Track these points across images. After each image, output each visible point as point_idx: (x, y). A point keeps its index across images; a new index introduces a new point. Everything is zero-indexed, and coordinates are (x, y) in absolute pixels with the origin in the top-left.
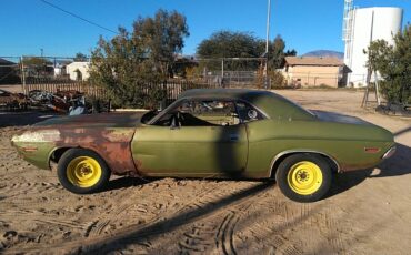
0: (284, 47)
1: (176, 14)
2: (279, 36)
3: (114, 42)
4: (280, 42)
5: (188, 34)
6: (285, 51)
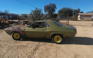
0: (80, 11)
1: (54, 4)
2: (79, 8)
3: (34, 11)
4: (79, 10)
5: (56, 8)
6: (80, 12)
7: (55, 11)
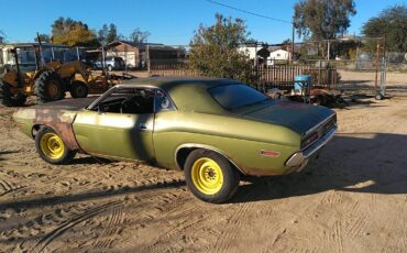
5: (355, 13)
7: (346, 24)
